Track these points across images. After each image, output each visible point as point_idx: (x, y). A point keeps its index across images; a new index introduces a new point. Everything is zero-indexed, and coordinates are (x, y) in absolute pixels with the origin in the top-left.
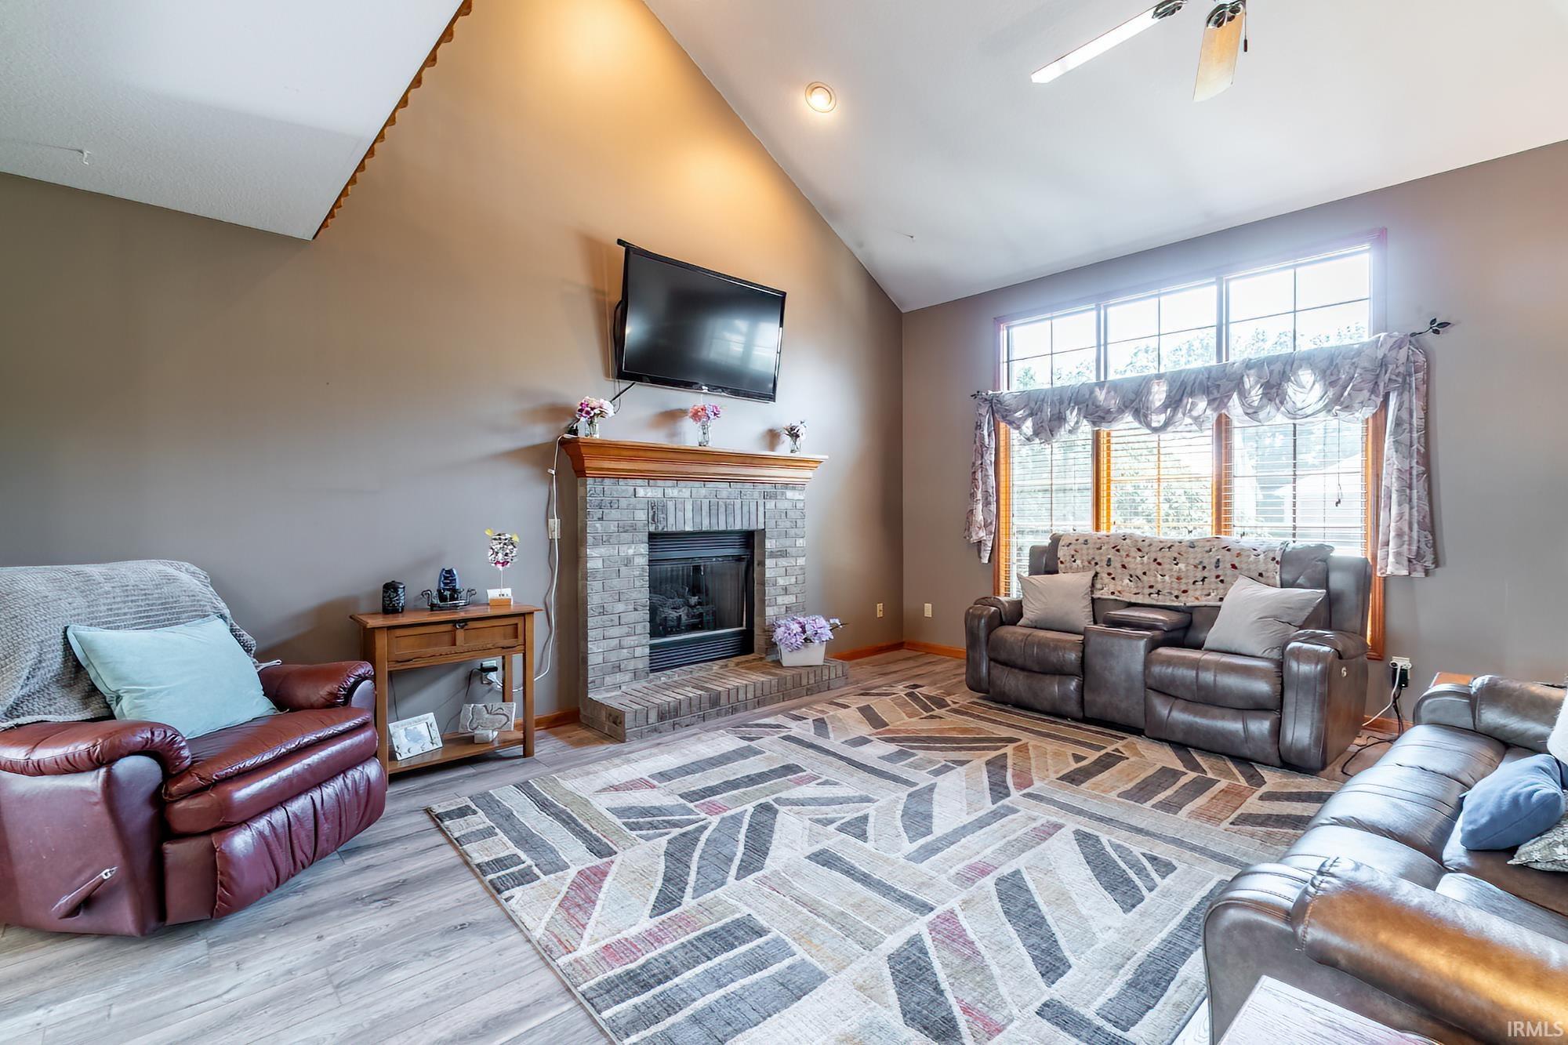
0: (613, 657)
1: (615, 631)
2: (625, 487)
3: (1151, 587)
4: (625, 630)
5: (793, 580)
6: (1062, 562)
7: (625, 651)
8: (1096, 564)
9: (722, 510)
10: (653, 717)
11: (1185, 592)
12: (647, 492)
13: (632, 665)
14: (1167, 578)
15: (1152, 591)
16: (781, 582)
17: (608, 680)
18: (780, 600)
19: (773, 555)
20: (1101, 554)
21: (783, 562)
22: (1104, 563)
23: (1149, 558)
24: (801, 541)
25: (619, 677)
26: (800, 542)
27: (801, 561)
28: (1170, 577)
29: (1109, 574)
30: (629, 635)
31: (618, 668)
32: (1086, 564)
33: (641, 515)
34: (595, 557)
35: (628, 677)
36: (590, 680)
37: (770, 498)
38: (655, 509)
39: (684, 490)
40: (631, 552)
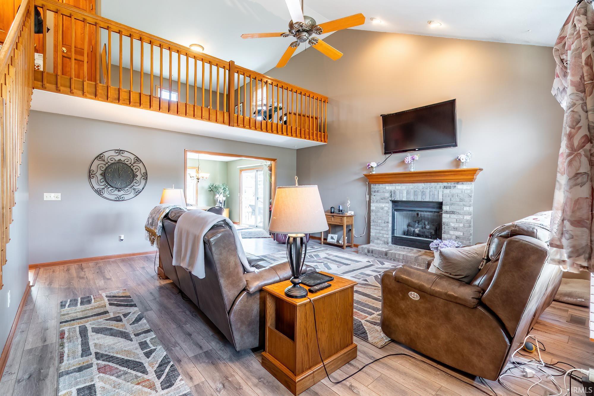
0: (378, 235)
1: (378, 228)
2: (381, 186)
4: (381, 228)
5: (461, 225)
7: (381, 234)
9: (420, 193)
12: (389, 187)
13: (383, 239)
16: (452, 225)
17: (376, 241)
18: (452, 232)
19: (447, 212)
21: (453, 216)
24: (468, 208)
25: (379, 241)
26: (466, 209)
27: (468, 217)
30: (382, 230)
31: (378, 239)
33: (387, 195)
34: (373, 206)
35: (382, 242)
36: (371, 239)
37: (447, 188)
38: (392, 193)
39: (403, 187)
40: (383, 206)
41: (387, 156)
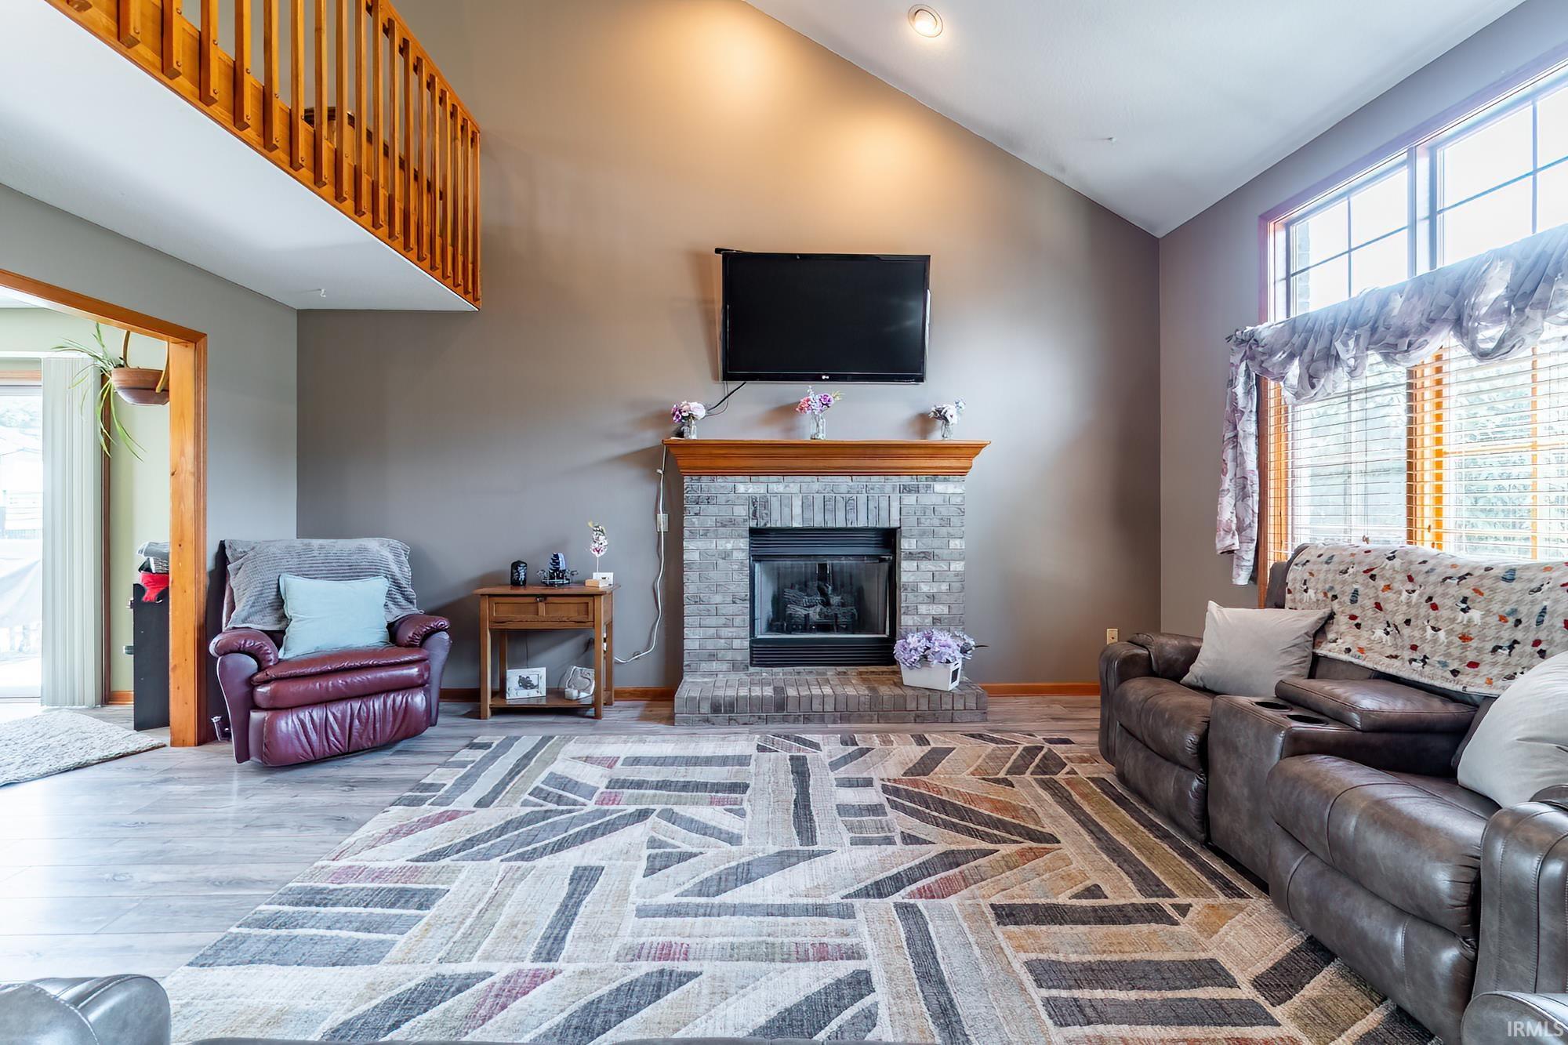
0: (710, 645)
1: (713, 621)
2: (722, 484)
3: (1414, 648)
4: (722, 620)
5: (944, 587)
6: (1290, 592)
7: (723, 641)
8: (1335, 597)
9: (841, 505)
10: (705, 708)
11: (1473, 665)
12: (747, 487)
13: (729, 655)
14: (1442, 634)
15: (1415, 655)
16: (924, 588)
17: (705, 666)
18: (923, 609)
19: (911, 556)
20: (1344, 582)
21: (926, 565)
22: (1347, 599)
23: (1421, 595)
24: (958, 542)
25: (715, 666)
26: (955, 544)
27: (957, 566)
28: (1450, 632)
29: (1353, 617)
30: (725, 626)
31: (713, 657)
32: (1321, 596)
33: (741, 511)
34: (693, 550)
35: (725, 667)
36: (685, 663)
37: (910, 491)
38: (757, 505)
39: (792, 485)
40: (729, 546)
41: (732, 385)
